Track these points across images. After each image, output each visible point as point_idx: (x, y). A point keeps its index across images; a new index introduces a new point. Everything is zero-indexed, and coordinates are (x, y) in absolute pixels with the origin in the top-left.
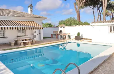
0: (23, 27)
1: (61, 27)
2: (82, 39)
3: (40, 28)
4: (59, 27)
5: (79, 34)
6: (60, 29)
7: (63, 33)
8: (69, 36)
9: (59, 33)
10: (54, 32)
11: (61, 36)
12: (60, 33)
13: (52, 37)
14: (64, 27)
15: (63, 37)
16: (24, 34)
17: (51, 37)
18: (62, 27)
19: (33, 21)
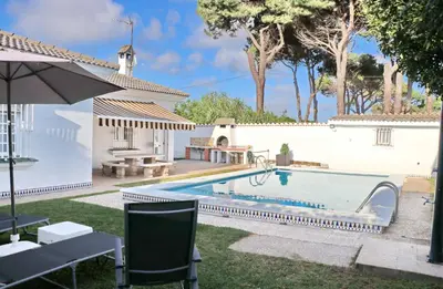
0: (120, 118)
1: (223, 126)
2: (292, 162)
4: (217, 127)
5: (285, 147)
7: (230, 144)
8: (250, 155)
9: (215, 143)
10: (193, 139)
11: (224, 154)
12: (218, 144)
13: (188, 158)
14: (232, 126)
15: (230, 157)
16: (125, 144)
17: (184, 156)
18: (229, 128)
19: (152, 103)
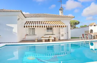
3: (62, 26)
4: (90, 26)
6: (90, 28)
10: (85, 31)
11: (91, 35)
12: (90, 32)
14: (95, 26)
15: (93, 36)
18: (93, 26)
19: (60, 21)
